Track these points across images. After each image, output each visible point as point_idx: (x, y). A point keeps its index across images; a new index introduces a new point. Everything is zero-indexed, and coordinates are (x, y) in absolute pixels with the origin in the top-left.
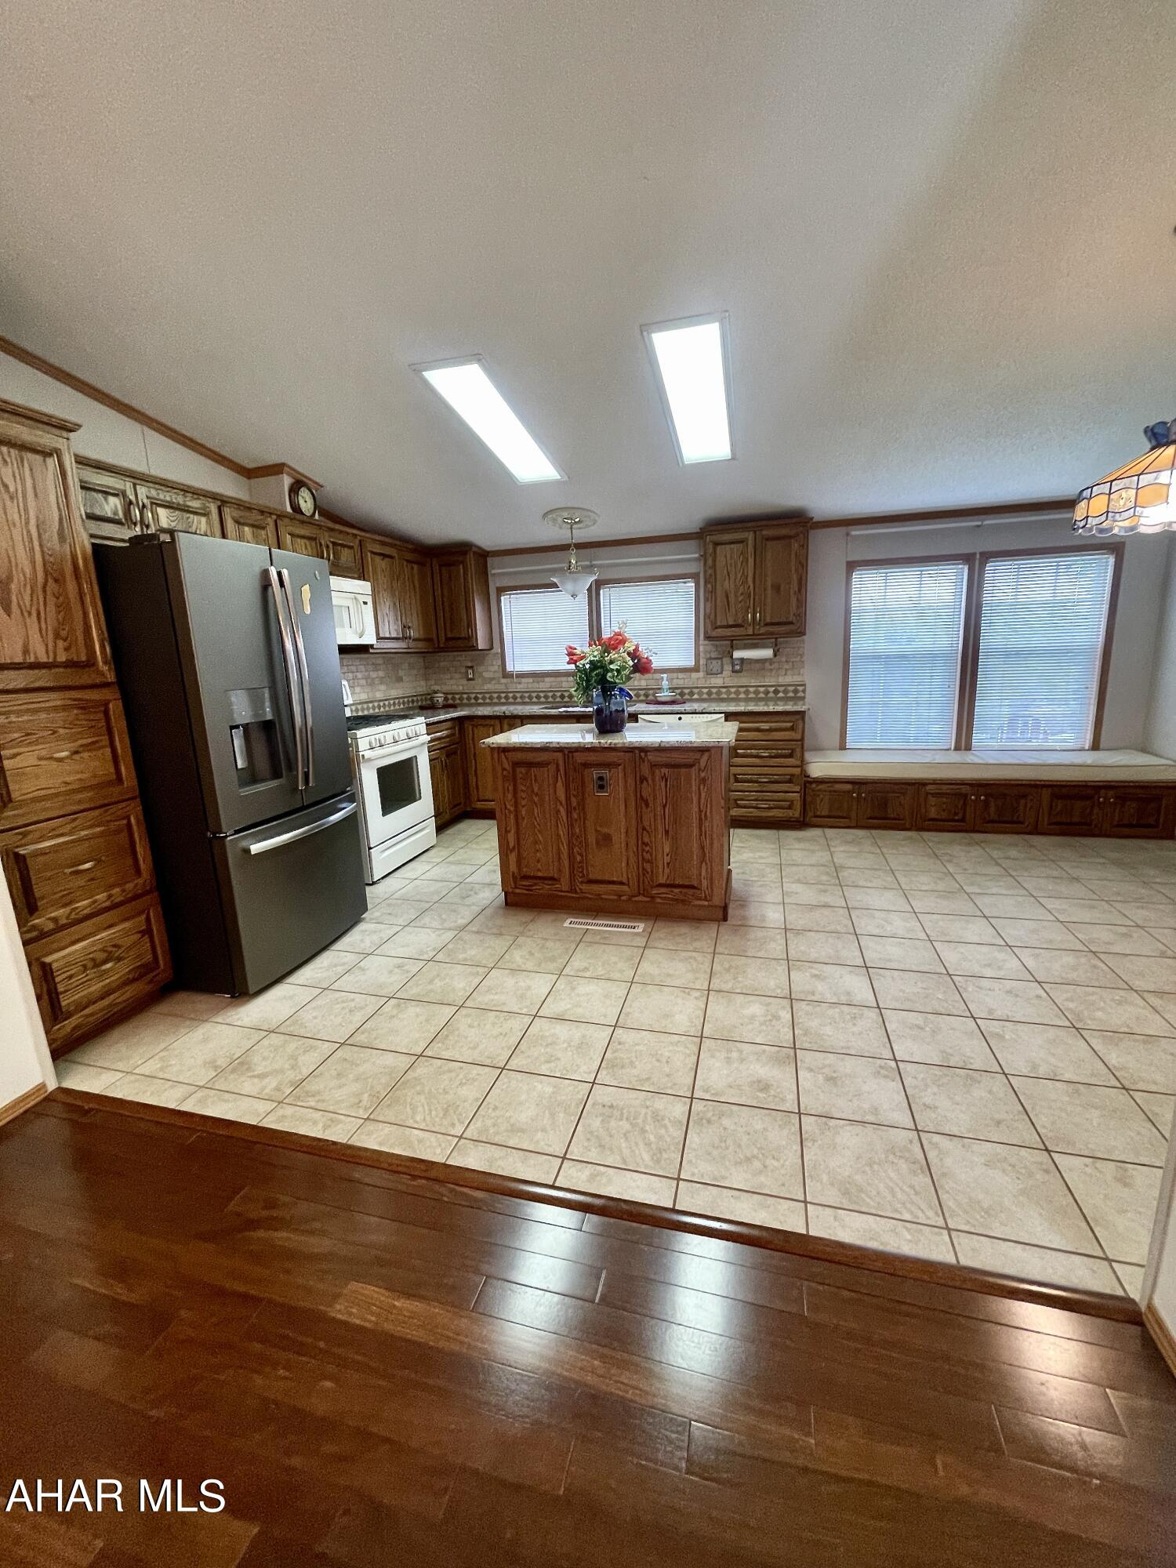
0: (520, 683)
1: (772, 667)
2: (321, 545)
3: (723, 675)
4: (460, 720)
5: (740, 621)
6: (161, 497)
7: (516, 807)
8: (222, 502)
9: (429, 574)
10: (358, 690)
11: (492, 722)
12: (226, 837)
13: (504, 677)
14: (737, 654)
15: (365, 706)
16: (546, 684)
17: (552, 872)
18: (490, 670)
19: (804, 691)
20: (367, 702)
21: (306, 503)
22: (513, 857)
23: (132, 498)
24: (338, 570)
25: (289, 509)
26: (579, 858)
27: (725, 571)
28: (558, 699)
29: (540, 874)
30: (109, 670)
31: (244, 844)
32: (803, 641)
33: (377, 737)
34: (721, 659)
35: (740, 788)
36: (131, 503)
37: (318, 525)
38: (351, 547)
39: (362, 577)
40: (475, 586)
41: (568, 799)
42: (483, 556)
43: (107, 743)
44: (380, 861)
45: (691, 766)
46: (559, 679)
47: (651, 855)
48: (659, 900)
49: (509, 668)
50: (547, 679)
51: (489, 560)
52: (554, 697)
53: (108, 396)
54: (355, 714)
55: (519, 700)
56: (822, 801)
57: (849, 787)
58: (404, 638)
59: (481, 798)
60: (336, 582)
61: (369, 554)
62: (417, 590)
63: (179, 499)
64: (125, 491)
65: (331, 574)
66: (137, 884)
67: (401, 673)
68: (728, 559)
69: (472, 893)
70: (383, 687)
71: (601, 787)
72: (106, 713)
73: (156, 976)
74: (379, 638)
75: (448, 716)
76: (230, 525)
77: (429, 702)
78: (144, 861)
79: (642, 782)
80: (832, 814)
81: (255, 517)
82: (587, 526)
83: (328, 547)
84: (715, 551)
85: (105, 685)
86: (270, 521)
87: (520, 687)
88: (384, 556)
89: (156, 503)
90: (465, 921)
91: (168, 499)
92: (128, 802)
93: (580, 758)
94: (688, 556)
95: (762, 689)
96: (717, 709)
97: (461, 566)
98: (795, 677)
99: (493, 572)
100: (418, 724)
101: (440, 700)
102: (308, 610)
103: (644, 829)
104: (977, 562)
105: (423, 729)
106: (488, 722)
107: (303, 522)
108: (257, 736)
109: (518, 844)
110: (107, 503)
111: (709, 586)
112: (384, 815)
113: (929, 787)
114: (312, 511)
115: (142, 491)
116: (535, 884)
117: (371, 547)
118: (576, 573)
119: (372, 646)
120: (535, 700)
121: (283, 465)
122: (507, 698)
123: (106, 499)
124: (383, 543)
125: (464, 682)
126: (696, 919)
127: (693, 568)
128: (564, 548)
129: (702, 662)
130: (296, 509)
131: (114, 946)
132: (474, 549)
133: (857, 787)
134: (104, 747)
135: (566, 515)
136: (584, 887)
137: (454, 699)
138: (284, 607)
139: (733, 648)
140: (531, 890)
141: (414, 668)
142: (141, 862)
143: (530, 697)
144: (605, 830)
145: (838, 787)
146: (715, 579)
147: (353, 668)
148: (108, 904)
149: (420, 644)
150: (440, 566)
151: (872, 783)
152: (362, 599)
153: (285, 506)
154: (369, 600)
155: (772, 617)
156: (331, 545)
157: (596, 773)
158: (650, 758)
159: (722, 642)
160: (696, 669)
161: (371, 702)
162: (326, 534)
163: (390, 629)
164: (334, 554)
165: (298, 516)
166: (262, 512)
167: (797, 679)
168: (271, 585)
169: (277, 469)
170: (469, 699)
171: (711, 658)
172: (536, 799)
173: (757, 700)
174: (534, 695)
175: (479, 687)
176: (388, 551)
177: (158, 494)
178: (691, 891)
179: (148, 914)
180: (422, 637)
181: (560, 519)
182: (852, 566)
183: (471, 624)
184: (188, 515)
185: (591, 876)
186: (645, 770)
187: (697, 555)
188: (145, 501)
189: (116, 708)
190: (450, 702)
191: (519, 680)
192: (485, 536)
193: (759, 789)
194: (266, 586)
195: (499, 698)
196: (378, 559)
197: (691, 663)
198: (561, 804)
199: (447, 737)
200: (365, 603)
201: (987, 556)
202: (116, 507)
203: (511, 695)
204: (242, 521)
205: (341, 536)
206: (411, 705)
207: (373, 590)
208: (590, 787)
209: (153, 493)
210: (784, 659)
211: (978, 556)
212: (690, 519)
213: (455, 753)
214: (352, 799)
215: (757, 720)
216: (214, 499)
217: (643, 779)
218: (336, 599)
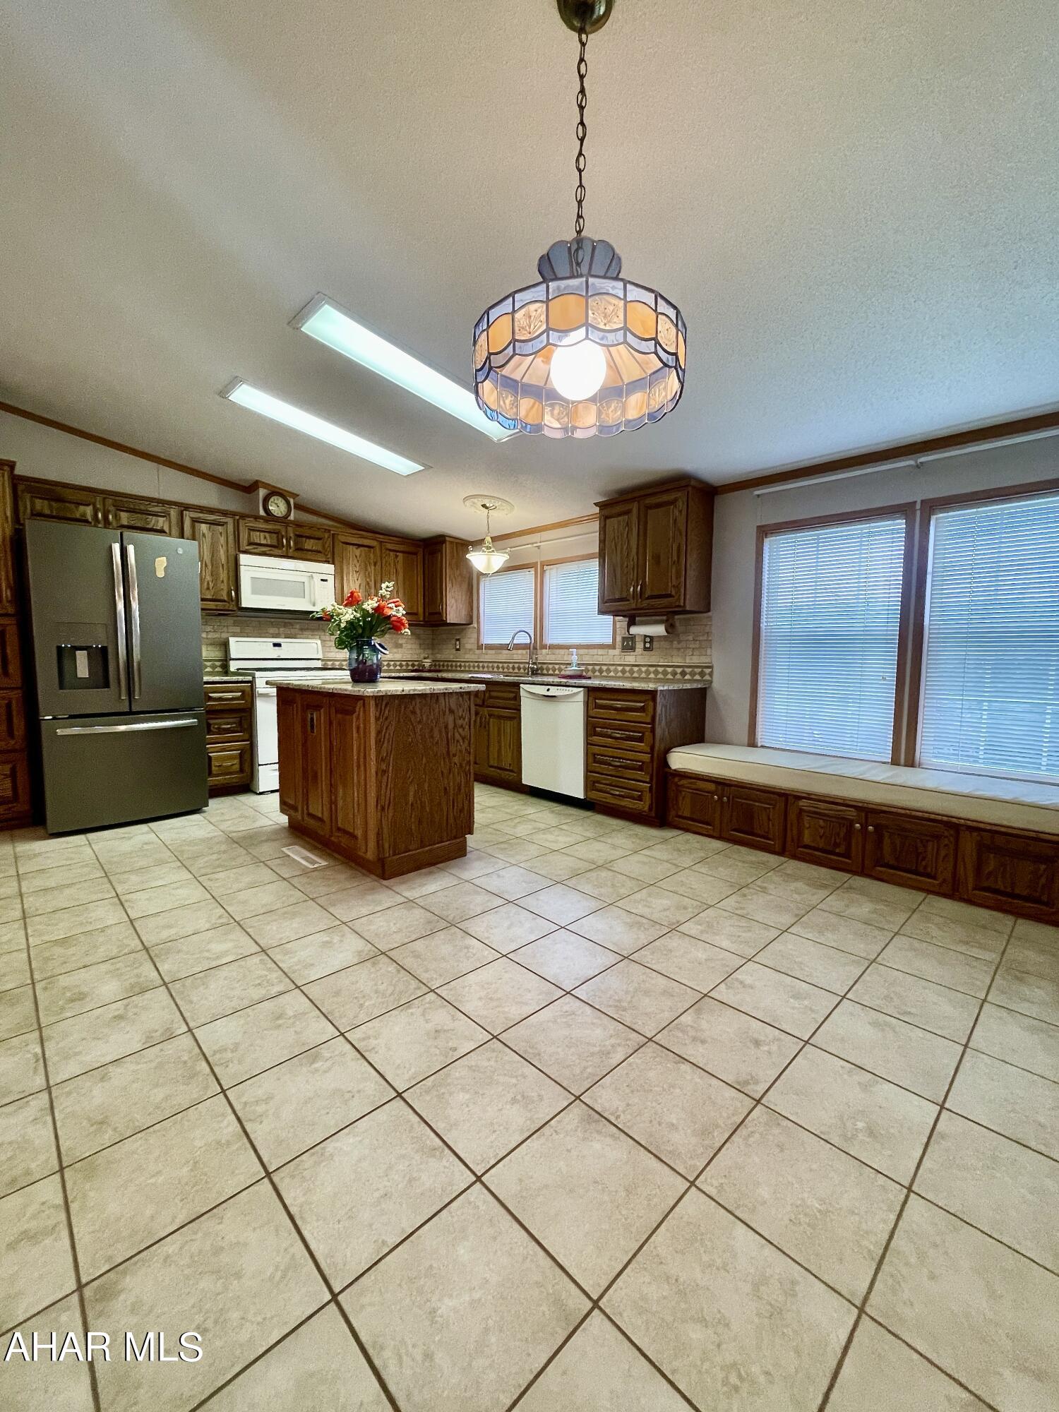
0: (488, 655)
1: (680, 646)
3: (635, 653)
5: (625, 595)
8: (186, 508)
9: (419, 561)
13: (480, 649)
14: (634, 631)
16: (504, 656)
18: (470, 642)
19: (711, 674)
21: (278, 508)
24: (298, 554)
25: (262, 513)
30: (10, 606)
32: (710, 617)
35: (597, 770)
36: (98, 509)
38: (321, 539)
39: (330, 561)
40: (448, 570)
49: (482, 641)
52: (508, 668)
55: (486, 669)
56: (684, 798)
57: (712, 787)
61: (340, 544)
64: (95, 502)
68: (616, 531)
71: (312, 727)
77: (420, 667)
79: (330, 726)
80: (694, 817)
81: (215, 517)
83: (290, 538)
86: (231, 520)
87: (487, 658)
88: (359, 545)
89: (120, 510)
91: (132, 507)
95: (669, 670)
97: (439, 553)
98: (702, 657)
102: (160, 574)
103: (331, 771)
104: (918, 513)
110: (78, 510)
111: (602, 560)
113: (803, 803)
114: (285, 513)
115: (109, 502)
116: (289, 810)
117: (342, 538)
120: (496, 669)
121: (257, 481)
122: (478, 665)
124: (363, 537)
125: (454, 652)
129: (619, 639)
130: (268, 512)
132: (450, 539)
133: (720, 787)
137: (442, 665)
139: (631, 623)
143: (493, 668)
145: (701, 784)
150: (424, 554)
151: (736, 786)
152: (321, 577)
153: (259, 510)
154: (331, 578)
155: (652, 590)
156: (294, 537)
160: (613, 646)
166: (225, 514)
167: (704, 660)
169: (256, 485)
170: (455, 666)
173: (665, 682)
174: (495, 665)
175: (461, 656)
176: (364, 542)
181: (479, 506)
182: (764, 531)
184: (147, 516)
188: (110, 508)
190: (438, 667)
191: (489, 651)
193: (613, 773)
196: (351, 547)
197: (610, 641)
200: (324, 580)
201: (933, 506)
202: (85, 512)
203: (481, 665)
204: (200, 520)
205: (309, 530)
207: (338, 569)
210: (691, 638)
211: (918, 506)
215: (625, 698)
216: (178, 506)
217: (331, 723)
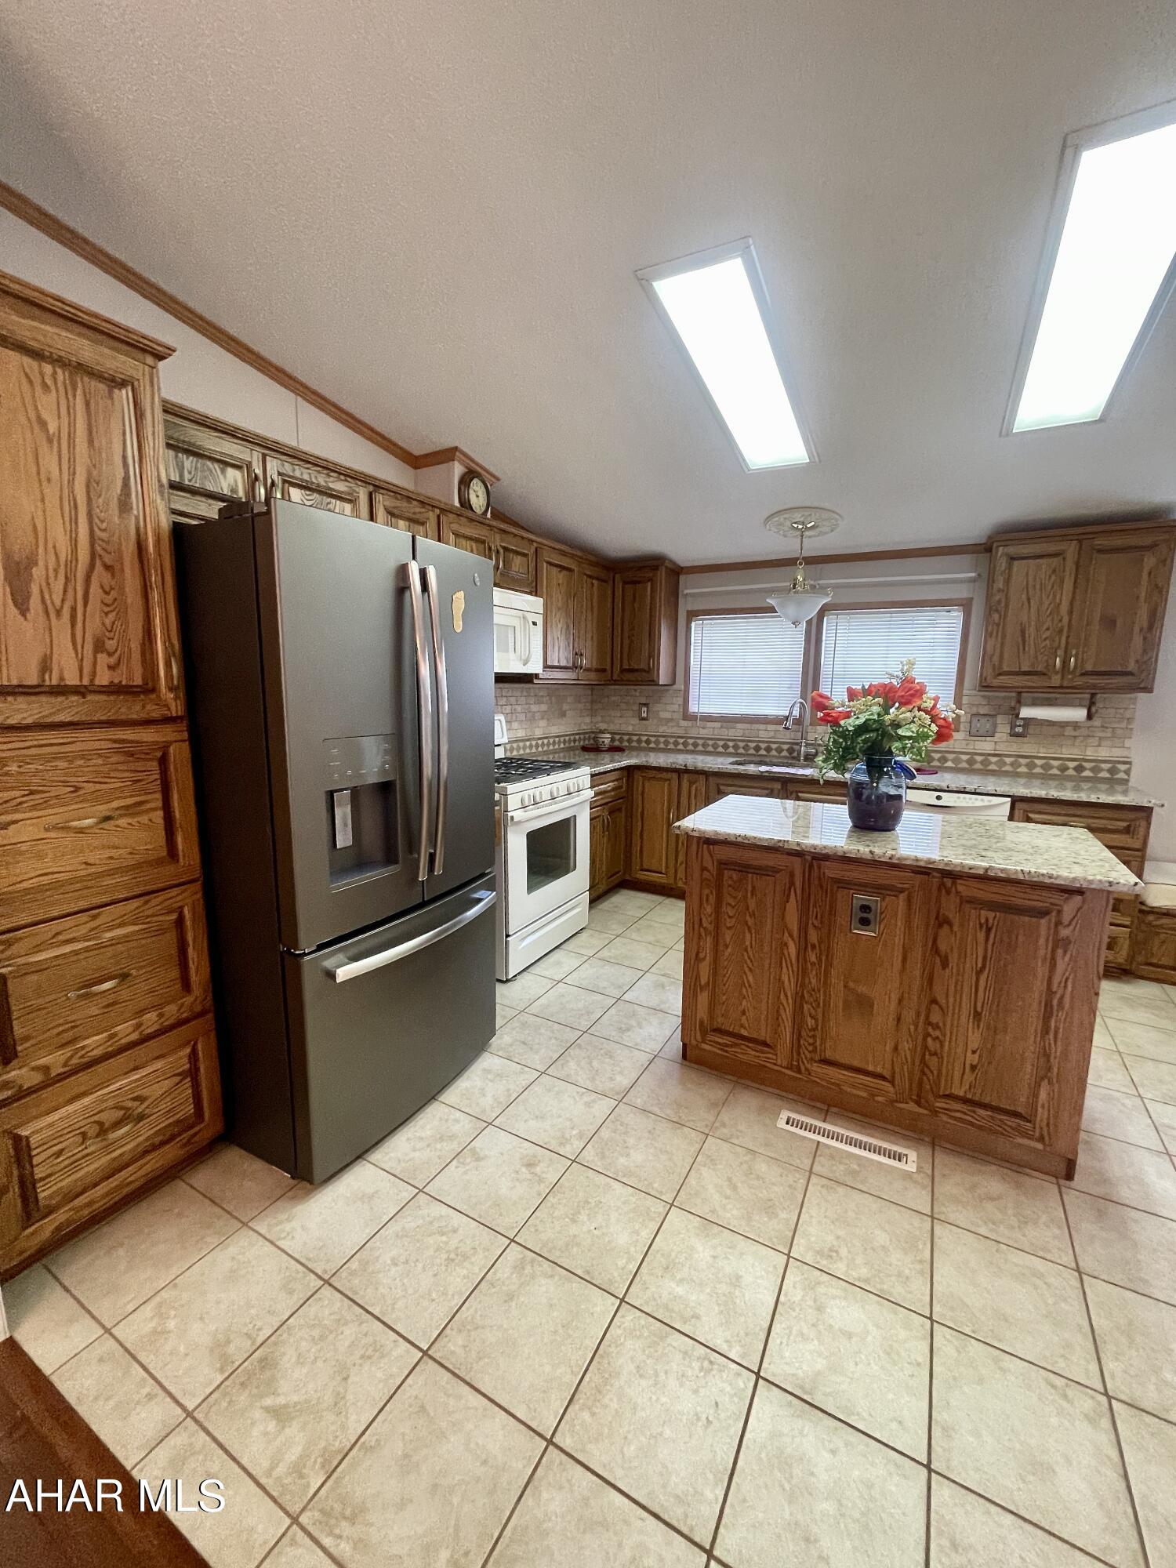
0: (703, 728)
2: (490, 549)
3: (995, 739)
4: (629, 770)
5: (1040, 668)
6: (298, 474)
7: (717, 928)
8: (376, 486)
9: (610, 592)
10: (515, 725)
11: (669, 776)
12: (305, 954)
13: (684, 720)
14: (1026, 712)
15: (521, 744)
16: (737, 732)
17: (764, 1034)
18: (667, 709)
19: (1128, 772)
20: (522, 741)
21: (477, 497)
22: (703, 999)
23: (259, 471)
24: (505, 580)
25: (457, 503)
26: (810, 1022)
27: (1024, 596)
28: (752, 751)
29: (744, 1032)
30: (176, 698)
31: (328, 964)
33: (531, 792)
34: (994, 716)
36: (256, 478)
37: (489, 525)
38: (525, 555)
39: (535, 592)
40: (663, 610)
41: (803, 929)
42: (676, 572)
43: (160, 804)
44: (519, 951)
45: (1045, 913)
46: (757, 726)
47: (942, 1046)
48: (945, 1118)
49: (693, 708)
50: (739, 726)
51: (682, 578)
52: (746, 748)
53: (258, 356)
54: (509, 755)
55: (700, 748)
56: (1162, 942)
58: (575, 667)
59: (645, 866)
60: (500, 595)
61: (545, 564)
62: (595, 610)
63: (321, 480)
64: (250, 463)
65: (496, 585)
66: (183, 1004)
67: (565, 707)
68: (1031, 579)
69: (633, 1023)
70: (543, 723)
71: (865, 922)
72: (163, 761)
73: (196, 1134)
74: (546, 666)
75: (617, 765)
76: (380, 513)
77: (592, 742)
78: (197, 973)
79: (940, 926)
81: (415, 508)
82: (822, 534)
83: (498, 552)
84: (1010, 567)
85: (167, 720)
86: (432, 516)
87: (703, 733)
88: (562, 568)
89: (289, 482)
90: (626, 1082)
91: (306, 477)
92: (186, 886)
93: (831, 871)
94: (960, 575)
95: (1056, 763)
96: (1000, 790)
97: (649, 584)
98: (1114, 750)
99: (686, 592)
100: (581, 776)
101: (607, 741)
102: (459, 626)
103: (934, 1001)
105: (587, 781)
106: (664, 775)
107: (472, 520)
108: (369, 804)
109: (714, 982)
110: (225, 477)
111: (996, 616)
112: (529, 892)
114: (483, 509)
115: (273, 466)
116: (735, 1045)
117: (548, 556)
118: (802, 592)
119: (537, 676)
120: (720, 749)
121: (456, 449)
122: (685, 744)
123: (223, 471)
124: (563, 553)
125: (635, 721)
126: (1015, 1165)
127: (963, 592)
128: (791, 562)
129: (965, 718)
130: (465, 504)
131: (134, 1099)
132: (667, 563)
134: (154, 809)
135: (798, 517)
136: (816, 1068)
137: (621, 740)
138: (424, 622)
139: (1020, 702)
140: (726, 1051)
141: (579, 702)
142: (193, 972)
143: (715, 746)
144: (862, 989)
146: (1007, 606)
147: (513, 700)
148: (134, 1037)
149: (593, 675)
150: (625, 583)
152: (531, 618)
153: (453, 500)
154: (540, 620)
155: (1096, 664)
156: (501, 551)
157: (860, 898)
158: (960, 888)
159: (997, 694)
161: (528, 740)
162: (498, 536)
163: (560, 655)
164: (504, 562)
165: (469, 514)
166: (422, 503)
167: (1117, 753)
168: (409, 588)
169: (447, 455)
170: (639, 741)
171: (977, 715)
172: (750, 922)
173: (1046, 777)
174: (721, 743)
175: (652, 727)
176: (566, 562)
177: (294, 470)
178: (1013, 1122)
179: (195, 1044)
180: (595, 666)
181: (788, 523)
183: (653, 654)
184: (329, 500)
185: (829, 1054)
186: (950, 907)
187: (973, 575)
188: (275, 477)
189: (180, 755)
190: (617, 743)
191: (703, 723)
192: (682, 549)
194: (402, 589)
195: (676, 744)
196: (555, 570)
198: (791, 936)
199: (614, 789)
200: (534, 624)
202: (236, 481)
203: (691, 741)
204: (396, 511)
205: (514, 540)
206: (572, 744)
207: (546, 606)
208: (842, 919)
209: (287, 469)
212: (973, 525)
213: (620, 810)
214: (491, 886)
216: (366, 482)
217: (943, 922)
218: (499, 617)
